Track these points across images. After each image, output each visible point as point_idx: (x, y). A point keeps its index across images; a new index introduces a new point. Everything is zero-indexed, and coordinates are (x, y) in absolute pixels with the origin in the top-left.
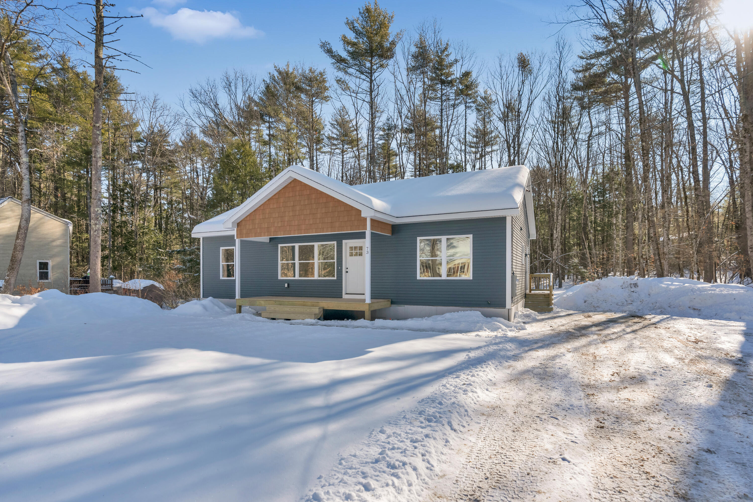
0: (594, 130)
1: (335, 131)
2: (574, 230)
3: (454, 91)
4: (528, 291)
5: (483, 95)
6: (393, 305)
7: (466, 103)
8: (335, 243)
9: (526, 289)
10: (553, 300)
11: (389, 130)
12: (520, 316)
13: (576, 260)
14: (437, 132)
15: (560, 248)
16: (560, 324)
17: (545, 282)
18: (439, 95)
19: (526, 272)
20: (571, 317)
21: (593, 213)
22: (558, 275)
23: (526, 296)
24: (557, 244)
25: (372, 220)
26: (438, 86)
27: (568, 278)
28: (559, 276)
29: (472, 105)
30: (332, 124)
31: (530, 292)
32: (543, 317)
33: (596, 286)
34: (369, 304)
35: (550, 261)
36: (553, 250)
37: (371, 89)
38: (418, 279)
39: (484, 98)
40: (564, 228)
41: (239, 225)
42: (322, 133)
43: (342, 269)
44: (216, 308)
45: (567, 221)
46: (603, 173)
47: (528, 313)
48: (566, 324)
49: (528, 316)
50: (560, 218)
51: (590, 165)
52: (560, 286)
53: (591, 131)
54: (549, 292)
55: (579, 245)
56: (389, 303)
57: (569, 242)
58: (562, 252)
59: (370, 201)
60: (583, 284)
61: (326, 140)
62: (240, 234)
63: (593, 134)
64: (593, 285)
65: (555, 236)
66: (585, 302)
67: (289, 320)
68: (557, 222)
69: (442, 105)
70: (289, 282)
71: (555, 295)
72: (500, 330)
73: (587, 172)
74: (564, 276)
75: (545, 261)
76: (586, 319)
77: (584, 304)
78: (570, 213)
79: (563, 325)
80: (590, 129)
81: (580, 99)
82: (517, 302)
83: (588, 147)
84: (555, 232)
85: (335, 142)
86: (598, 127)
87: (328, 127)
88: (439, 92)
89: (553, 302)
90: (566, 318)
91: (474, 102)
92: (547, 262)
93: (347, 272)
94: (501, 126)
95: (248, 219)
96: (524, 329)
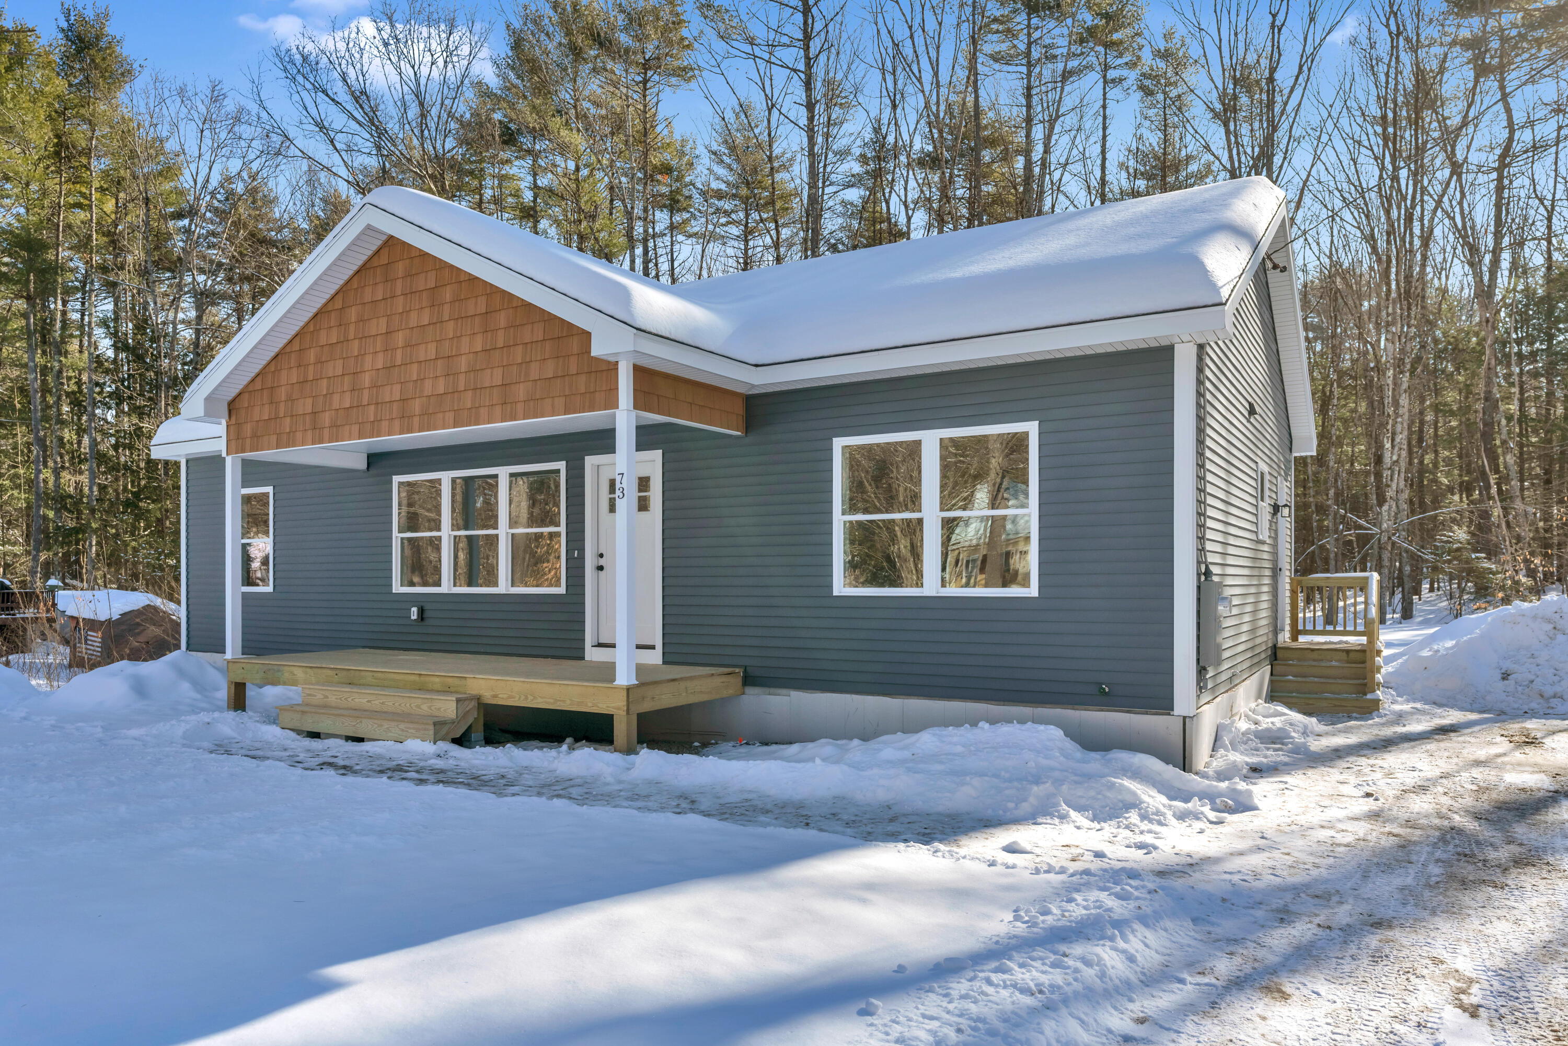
0: (1517, 135)
1: (721, 171)
2: (1449, 445)
3: (1066, 31)
4: (1285, 637)
5: (1162, 45)
6: (750, 690)
7: (1106, 67)
8: (561, 465)
9: (1276, 630)
10: (1378, 670)
11: (879, 158)
12: (1241, 742)
13: (1461, 534)
14: (1020, 162)
15: (1405, 495)
16: (1410, 779)
17: (1351, 601)
18: (1022, 47)
19: (1276, 571)
20: (1454, 742)
21: (1515, 390)
22: (1400, 578)
23: (1275, 654)
24: (1396, 484)
25: (642, 373)
26: (1018, 19)
27: (1431, 590)
28: (1401, 584)
29: (1125, 72)
30: (715, 153)
31: (1294, 638)
32: (1339, 741)
33: (1549, 621)
34: (628, 689)
35: (1372, 536)
36: (1381, 501)
37: (805, 31)
38: (835, 593)
39: (1165, 55)
40: (1417, 439)
41: (232, 407)
42: (687, 179)
43: (582, 557)
44: (186, 686)
45: (1429, 417)
46: (1549, 268)
47: (1278, 722)
48: (1434, 782)
49: (1273, 738)
50: (1404, 401)
51: (1506, 241)
52: (1407, 614)
53: (1510, 139)
54: (1364, 640)
55: (1467, 488)
56: (738, 681)
57: (1435, 481)
58: (1413, 512)
59: (625, 295)
60: (1493, 613)
61: (697, 199)
62: (236, 441)
63: (1517, 148)
64: (1535, 617)
65: (1388, 458)
66: (1505, 676)
67: (361, 740)
68: (1397, 415)
69: (1029, 75)
70: (424, 605)
71: (1389, 645)
72: (1133, 817)
73: (1496, 263)
74: (1419, 584)
75: (1358, 536)
76: (1518, 756)
77: (1501, 685)
78: (1437, 392)
79: (1422, 789)
80: (1505, 134)
81: (1475, 45)
82: (1232, 682)
83: (1500, 189)
84: (1388, 445)
85: (727, 205)
86: (1531, 123)
87: (705, 161)
88: (1023, 37)
89: (1379, 677)
90: (1432, 746)
91: (1132, 65)
92: (1364, 540)
93: (600, 568)
94: (1216, 136)
95: (258, 385)
96: (1243, 805)
